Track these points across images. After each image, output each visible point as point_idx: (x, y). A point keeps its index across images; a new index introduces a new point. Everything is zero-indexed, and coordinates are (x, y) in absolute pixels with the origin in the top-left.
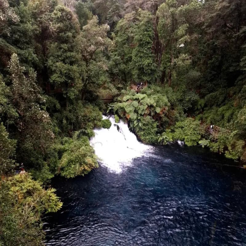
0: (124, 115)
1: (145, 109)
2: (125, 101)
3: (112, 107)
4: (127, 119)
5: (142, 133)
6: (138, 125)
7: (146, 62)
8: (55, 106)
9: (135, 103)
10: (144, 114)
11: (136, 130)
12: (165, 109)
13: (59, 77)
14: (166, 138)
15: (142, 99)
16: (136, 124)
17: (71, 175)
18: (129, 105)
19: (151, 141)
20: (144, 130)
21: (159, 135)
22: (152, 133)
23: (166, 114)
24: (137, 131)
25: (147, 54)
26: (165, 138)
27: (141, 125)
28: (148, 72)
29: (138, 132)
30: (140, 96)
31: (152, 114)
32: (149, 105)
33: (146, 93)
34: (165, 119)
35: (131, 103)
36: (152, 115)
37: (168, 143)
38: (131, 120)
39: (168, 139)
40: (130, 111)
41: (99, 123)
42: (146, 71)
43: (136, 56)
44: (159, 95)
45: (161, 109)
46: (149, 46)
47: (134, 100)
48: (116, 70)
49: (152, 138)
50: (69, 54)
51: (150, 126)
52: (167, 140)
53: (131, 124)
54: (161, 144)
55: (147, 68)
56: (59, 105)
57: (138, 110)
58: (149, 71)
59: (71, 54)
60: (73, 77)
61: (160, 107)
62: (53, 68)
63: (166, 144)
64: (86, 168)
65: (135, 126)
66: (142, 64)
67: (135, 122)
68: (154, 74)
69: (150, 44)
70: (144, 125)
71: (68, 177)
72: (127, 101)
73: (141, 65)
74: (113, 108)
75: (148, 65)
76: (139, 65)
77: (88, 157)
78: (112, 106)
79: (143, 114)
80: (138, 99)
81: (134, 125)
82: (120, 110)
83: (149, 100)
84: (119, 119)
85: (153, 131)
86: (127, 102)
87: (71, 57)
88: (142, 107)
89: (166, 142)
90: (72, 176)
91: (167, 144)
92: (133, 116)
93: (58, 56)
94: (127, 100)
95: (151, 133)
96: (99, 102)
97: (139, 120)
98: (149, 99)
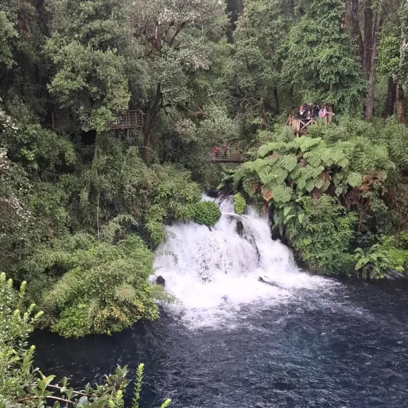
0: (258, 191)
1: (315, 176)
2: (262, 154)
3: (232, 174)
4: (266, 203)
5: (307, 241)
6: (294, 219)
7: (323, 54)
8: (62, 156)
9: (290, 161)
10: (312, 192)
11: (289, 234)
12: (375, 178)
13: (67, 78)
14: (379, 259)
15: (309, 150)
16: (289, 217)
17: (74, 330)
18: (271, 166)
19: (333, 267)
20: (312, 233)
21: (359, 252)
22: (337, 242)
23: (380, 191)
24: (291, 236)
25: (326, 34)
26: (375, 259)
27: (304, 221)
28: (330, 79)
29: (295, 238)
30: (304, 142)
31: (339, 191)
32: (329, 165)
33: (322, 135)
34: (377, 205)
35: (278, 159)
36: (338, 195)
37: (388, 277)
38: (276, 206)
39: (386, 262)
40: (274, 181)
41: (181, 208)
42: (324, 79)
43: (297, 43)
44: (361, 140)
45: (365, 176)
46: (333, 14)
47: (288, 153)
48: (248, 82)
49: (334, 257)
50: (96, 24)
51: (330, 224)
52: (383, 265)
53: (275, 217)
54: (364, 276)
55: (327, 70)
56: (73, 154)
57: (296, 179)
58: (333, 77)
59: (103, 25)
60: (102, 78)
61: (361, 171)
62: (56, 59)
63: (382, 277)
64: (117, 313)
65: (285, 222)
66: (312, 61)
67: (287, 210)
68: (349, 87)
69: (335, 9)
70: (313, 219)
71: (67, 334)
72: (267, 155)
73: (310, 63)
74: (233, 176)
75: (329, 61)
76: (305, 65)
77: (124, 285)
78: (231, 171)
79: (309, 189)
80: (299, 149)
81: (284, 218)
82: (248, 180)
83: (328, 151)
84: (244, 204)
85: (338, 238)
86: (266, 158)
87: (103, 31)
88: (307, 171)
89: (378, 270)
90: (79, 333)
91: (385, 278)
92: (280, 193)
93: (72, 30)
94: (267, 152)
95: (332, 242)
96: (195, 160)
97: (298, 206)
98: (330, 150)
